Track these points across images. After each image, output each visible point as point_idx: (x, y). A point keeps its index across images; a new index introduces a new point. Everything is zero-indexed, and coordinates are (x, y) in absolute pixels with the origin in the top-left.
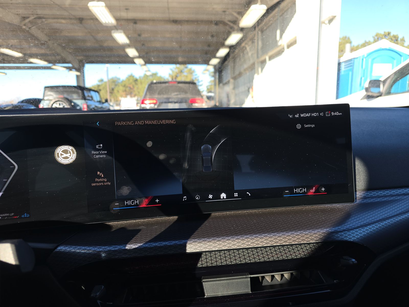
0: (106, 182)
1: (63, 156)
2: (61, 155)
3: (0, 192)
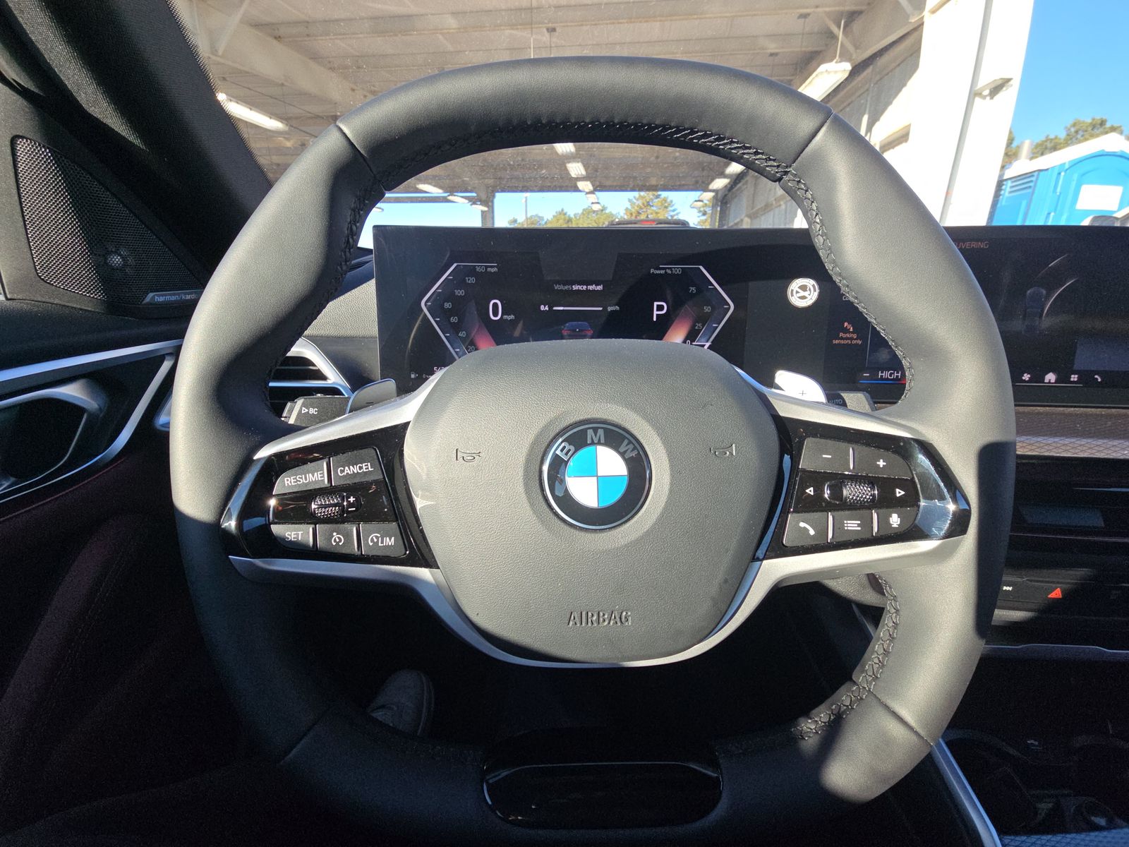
0: (855, 339)
1: (799, 295)
2: (797, 292)
3: (707, 341)
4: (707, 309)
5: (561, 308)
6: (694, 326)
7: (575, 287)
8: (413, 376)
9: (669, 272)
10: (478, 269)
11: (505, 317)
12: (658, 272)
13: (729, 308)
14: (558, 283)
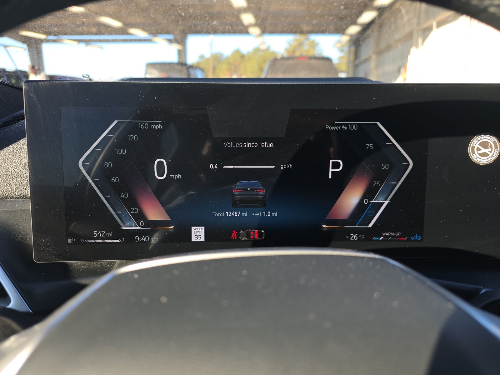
1: (479, 152)
2: (478, 149)
3: (386, 200)
4: (385, 166)
5: (232, 167)
6: (371, 184)
7: (246, 145)
8: (70, 241)
9: (345, 128)
10: (141, 126)
11: (171, 176)
12: (333, 128)
13: (409, 165)
14: (228, 140)
